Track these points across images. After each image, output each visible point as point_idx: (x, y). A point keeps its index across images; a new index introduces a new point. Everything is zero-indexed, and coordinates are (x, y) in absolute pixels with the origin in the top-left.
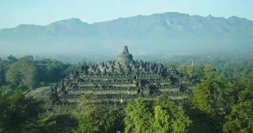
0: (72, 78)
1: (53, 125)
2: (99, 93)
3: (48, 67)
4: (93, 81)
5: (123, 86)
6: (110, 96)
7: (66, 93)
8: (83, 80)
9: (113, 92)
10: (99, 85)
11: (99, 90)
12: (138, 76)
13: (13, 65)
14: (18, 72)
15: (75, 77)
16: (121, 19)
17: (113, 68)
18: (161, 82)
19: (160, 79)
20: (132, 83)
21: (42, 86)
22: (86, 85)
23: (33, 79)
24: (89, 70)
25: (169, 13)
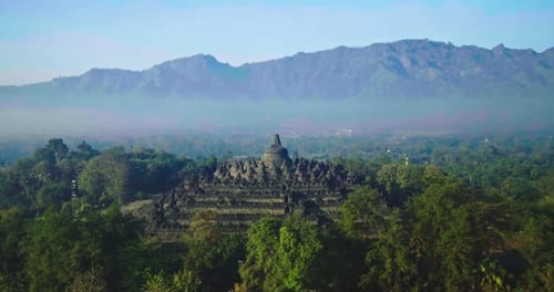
0: (186, 187)
1: (158, 249)
2: (226, 211)
3: (149, 166)
4: (218, 192)
5: (264, 201)
6: (241, 217)
7: (177, 210)
8: (202, 191)
9: (247, 211)
10: (227, 199)
11: (227, 207)
12: (290, 186)
13: (91, 161)
14: (100, 175)
15: (192, 185)
16: (301, 55)
17: (253, 171)
18: (324, 196)
19: (323, 191)
20: (278, 197)
21: (138, 199)
22: (207, 199)
23: (125, 186)
24: (216, 174)
25: (407, 42)
